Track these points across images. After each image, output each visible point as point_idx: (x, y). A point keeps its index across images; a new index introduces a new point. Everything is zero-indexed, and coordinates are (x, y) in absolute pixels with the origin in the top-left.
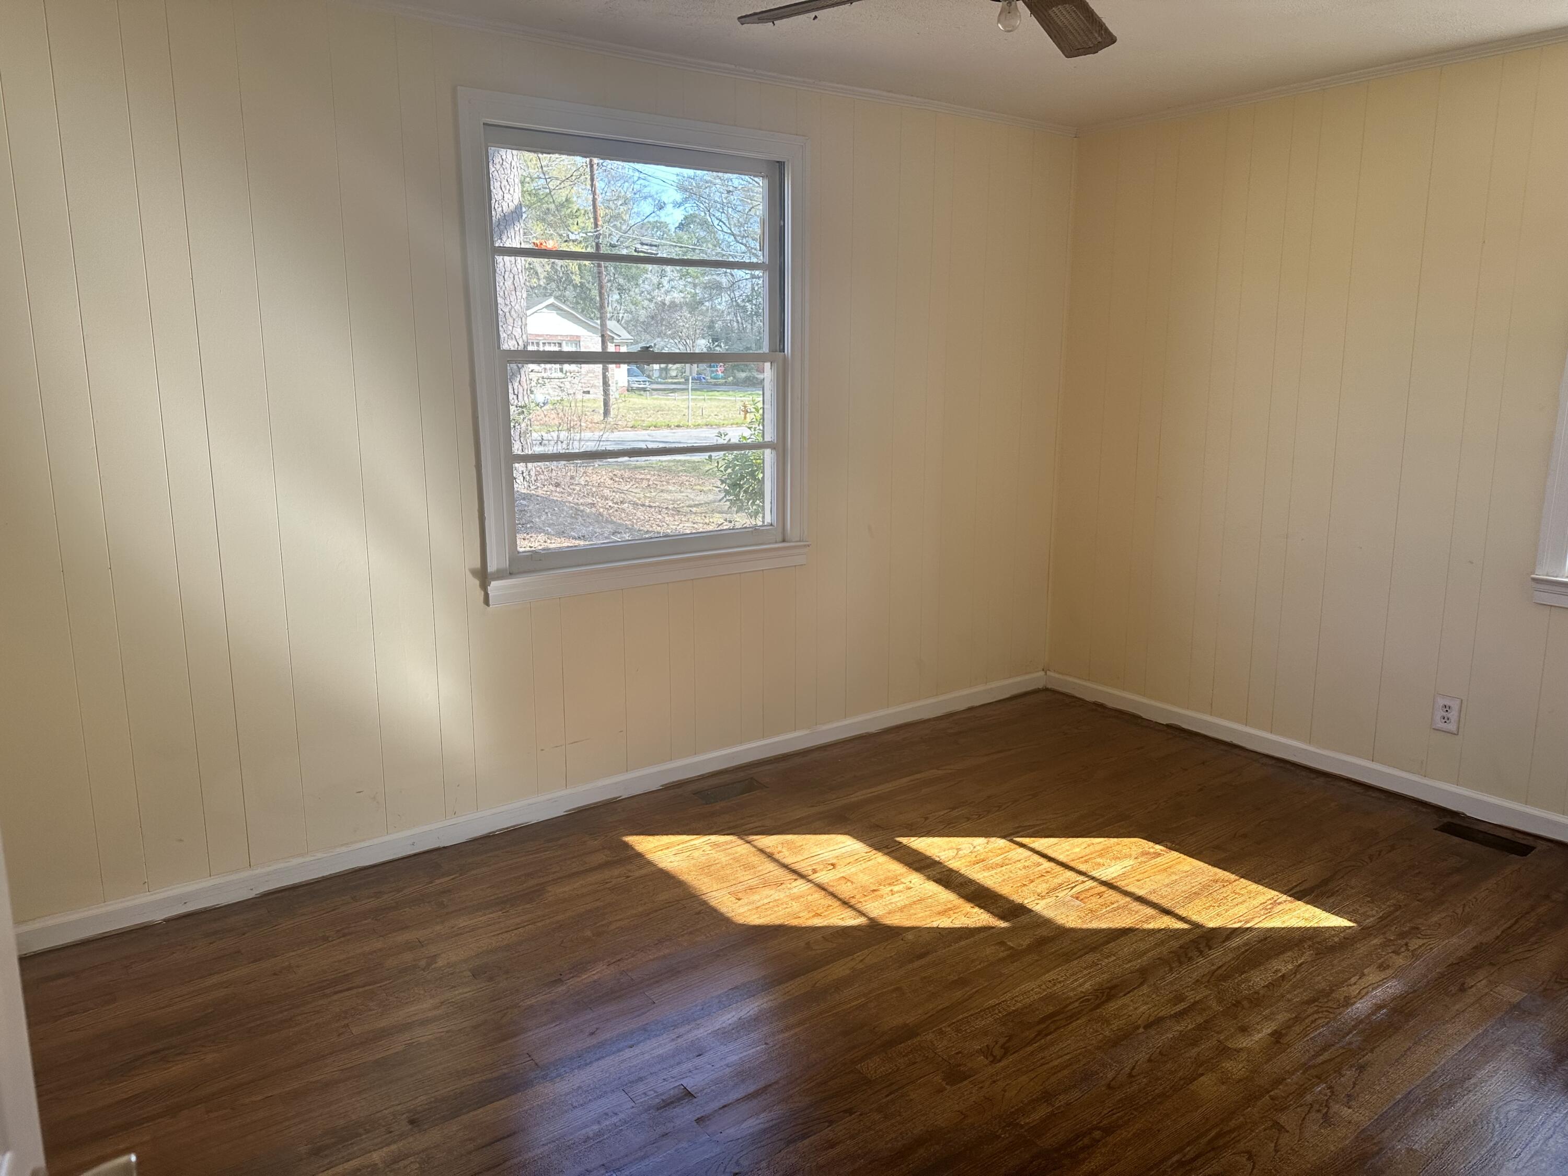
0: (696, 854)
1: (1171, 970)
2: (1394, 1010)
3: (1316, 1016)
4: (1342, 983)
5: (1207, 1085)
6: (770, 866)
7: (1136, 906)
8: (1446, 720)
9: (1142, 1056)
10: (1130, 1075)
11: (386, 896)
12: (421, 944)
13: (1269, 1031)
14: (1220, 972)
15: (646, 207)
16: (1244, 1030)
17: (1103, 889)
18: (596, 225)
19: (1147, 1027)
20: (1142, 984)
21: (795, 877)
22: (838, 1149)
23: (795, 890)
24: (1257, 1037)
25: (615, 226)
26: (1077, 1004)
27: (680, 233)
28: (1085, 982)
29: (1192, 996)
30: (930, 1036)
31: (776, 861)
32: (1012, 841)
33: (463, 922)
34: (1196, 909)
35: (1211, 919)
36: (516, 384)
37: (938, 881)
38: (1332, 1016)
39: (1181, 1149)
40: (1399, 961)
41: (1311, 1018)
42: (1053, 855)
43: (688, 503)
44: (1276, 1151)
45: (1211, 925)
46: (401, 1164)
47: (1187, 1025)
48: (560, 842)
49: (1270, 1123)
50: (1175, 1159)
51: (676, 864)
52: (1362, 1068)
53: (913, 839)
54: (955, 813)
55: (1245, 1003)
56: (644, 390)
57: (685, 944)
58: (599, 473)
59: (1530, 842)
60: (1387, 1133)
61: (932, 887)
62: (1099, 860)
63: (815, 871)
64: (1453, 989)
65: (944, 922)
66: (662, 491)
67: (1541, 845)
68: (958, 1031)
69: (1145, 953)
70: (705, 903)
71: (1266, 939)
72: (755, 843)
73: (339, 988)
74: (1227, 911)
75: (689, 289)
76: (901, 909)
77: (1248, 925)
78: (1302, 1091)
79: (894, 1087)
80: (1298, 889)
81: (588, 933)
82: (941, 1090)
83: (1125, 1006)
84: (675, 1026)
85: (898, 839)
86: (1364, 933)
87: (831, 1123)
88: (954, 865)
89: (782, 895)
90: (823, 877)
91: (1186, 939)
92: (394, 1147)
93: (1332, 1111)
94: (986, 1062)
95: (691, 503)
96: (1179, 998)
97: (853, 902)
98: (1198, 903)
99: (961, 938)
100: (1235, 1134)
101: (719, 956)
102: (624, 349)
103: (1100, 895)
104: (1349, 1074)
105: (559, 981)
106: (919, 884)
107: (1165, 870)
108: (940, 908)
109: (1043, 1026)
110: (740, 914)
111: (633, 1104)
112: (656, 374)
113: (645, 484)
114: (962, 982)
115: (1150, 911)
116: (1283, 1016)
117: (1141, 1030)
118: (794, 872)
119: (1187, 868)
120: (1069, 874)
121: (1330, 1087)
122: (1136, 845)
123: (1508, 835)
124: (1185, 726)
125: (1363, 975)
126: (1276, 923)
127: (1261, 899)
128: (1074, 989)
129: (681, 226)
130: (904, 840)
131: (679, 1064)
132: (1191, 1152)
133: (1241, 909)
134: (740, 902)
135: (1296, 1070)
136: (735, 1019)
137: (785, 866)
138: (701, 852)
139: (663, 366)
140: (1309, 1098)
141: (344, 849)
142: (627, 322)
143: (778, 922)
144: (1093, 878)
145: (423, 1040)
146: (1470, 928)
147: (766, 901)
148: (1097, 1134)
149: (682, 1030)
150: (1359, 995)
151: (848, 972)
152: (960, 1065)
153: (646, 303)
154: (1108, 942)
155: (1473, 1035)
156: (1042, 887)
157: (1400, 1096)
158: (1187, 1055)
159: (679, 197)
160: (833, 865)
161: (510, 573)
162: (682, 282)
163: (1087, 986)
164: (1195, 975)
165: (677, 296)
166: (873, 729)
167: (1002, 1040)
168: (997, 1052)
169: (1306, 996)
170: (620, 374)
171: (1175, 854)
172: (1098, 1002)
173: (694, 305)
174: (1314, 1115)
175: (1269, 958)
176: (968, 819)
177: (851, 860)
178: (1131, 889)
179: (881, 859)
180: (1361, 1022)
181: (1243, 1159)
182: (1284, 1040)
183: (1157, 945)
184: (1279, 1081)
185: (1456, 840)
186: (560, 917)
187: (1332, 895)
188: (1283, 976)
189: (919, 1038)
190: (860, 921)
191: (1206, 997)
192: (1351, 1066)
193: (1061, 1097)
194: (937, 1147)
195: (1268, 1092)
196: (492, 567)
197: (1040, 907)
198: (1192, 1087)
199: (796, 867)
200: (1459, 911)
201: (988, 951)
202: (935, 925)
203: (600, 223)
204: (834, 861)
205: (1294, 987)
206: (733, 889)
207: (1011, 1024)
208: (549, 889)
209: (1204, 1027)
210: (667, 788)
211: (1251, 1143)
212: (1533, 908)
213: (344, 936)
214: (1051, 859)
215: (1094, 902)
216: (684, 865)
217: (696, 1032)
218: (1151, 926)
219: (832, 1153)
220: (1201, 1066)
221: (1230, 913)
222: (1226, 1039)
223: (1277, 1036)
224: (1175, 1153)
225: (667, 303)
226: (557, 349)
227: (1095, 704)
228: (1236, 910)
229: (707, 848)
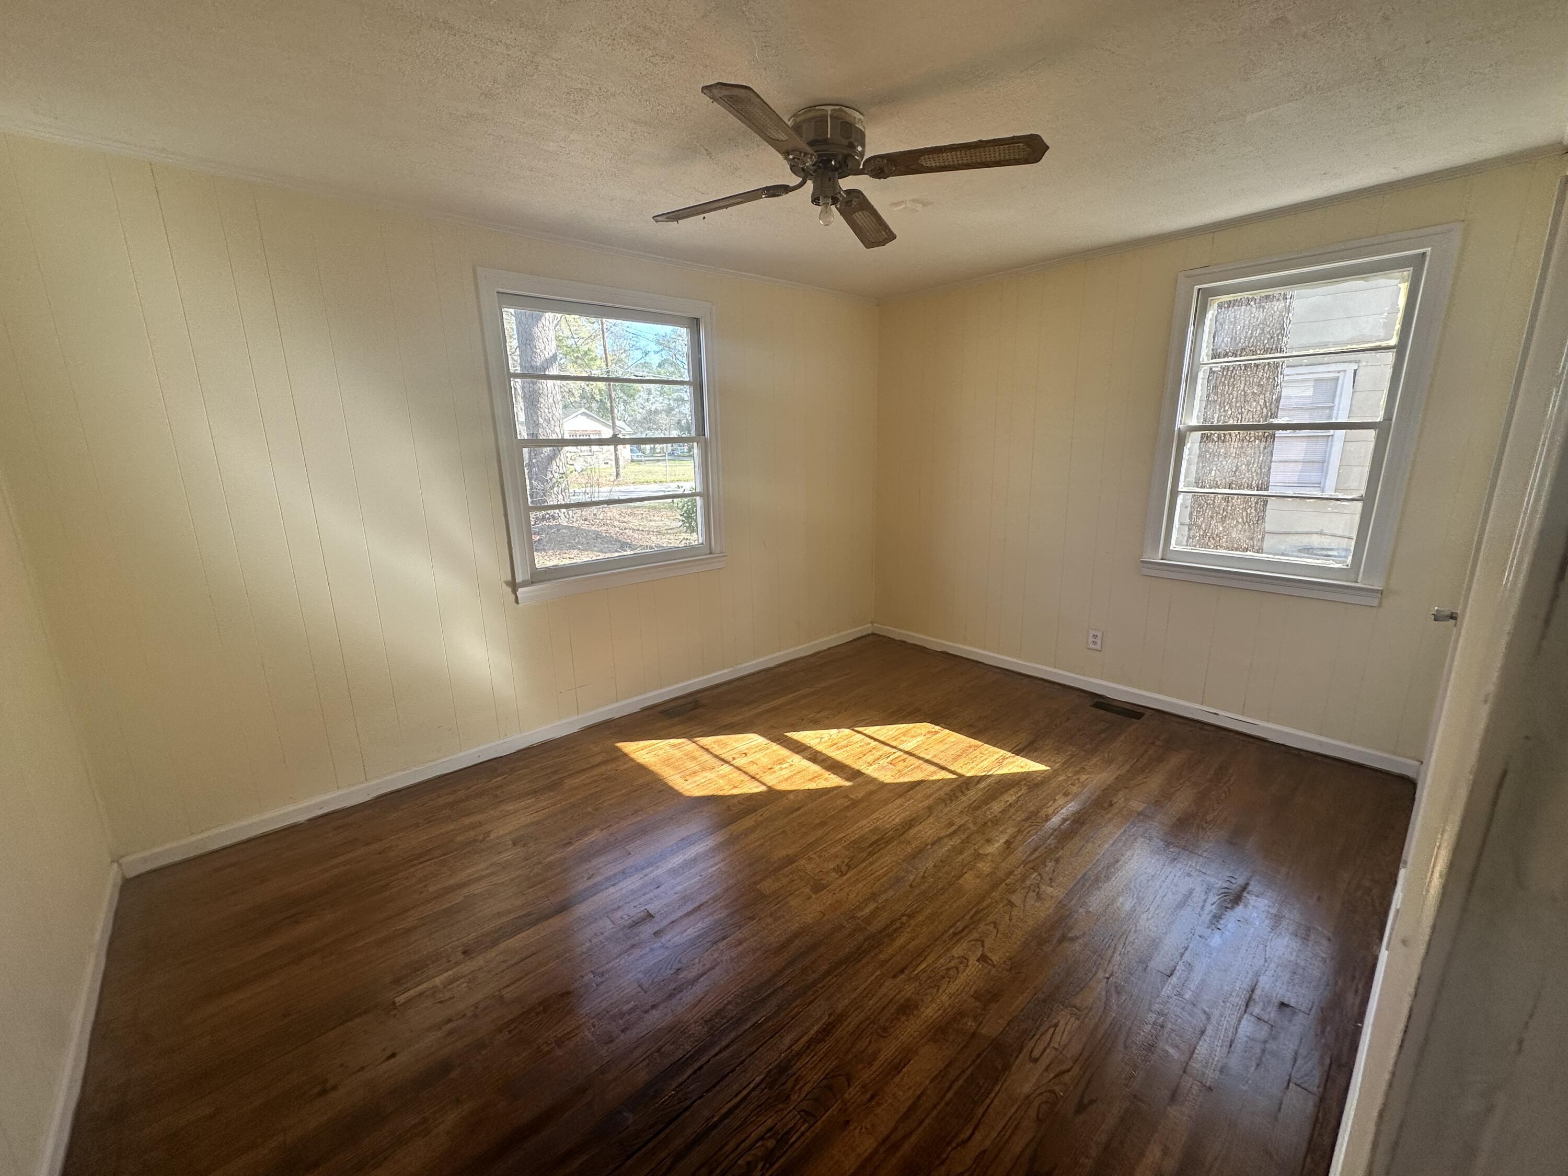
0: (660, 752)
1: (946, 804)
2: (1074, 821)
3: (1030, 829)
4: (1044, 806)
5: (969, 880)
6: (706, 757)
7: (925, 766)
8: (1095, 643)
9: (930, 864)
10: (923, 877)
11: (459, 793)
12: (481, 824)
13: (1004, 840)
14: (974, 804)
15: (638, 354)
16: (989, 841)
17: (906, 756)
18: (607, 365)
19: (933, 844)
20: (929, 816)
21: (722, 763)
22: (745, 945)
23: (721, 772)
24: (997, 845)
25: (620, 366)
26: (891, 833)
27: (660, 370)
28: (896, 818)
29: (959, 822)
30: (803, 862)
31: (711, 753)
32: (853, 730)
33: (510, 807)
34: (959, 765)
35: (969, 770)
36: (558, 460)
37: (809, 759)
38: (1039, 828)
39: (955, 924)
40: (1075, 789)
41: (1027, 831)
42: (877, 737)
43: (665, 528)
44: (1010, 920)
45: (968, 775)
46: (455, 985)
47: (956, 841)
48: (575, 749)
49: (1006, 902)
50: (951, 931)
51: (647, 760)
52: (1057, 861)
53: (794, 733)
54: (819, 715)
55: (989, 824)
56: (641, 461)
57: (651, 813)
58: (613, 511)
59: (1141, 710)
60: (1074, 902)
61: (806, 763)
62: (903, 738)
63: (734, 759)
64: (1106, 805)
65: (812, 786)
66: (651, 521)
67: (1149, 713)
68: (820, 857)
69: (930, 796)
70: (666, 784)
71: (1000, 781)
72: (698, 743)
73: (422, 860)
74: (977, 765)
75: (666, 401)
76: (787, 779)
77: (990, 773)
78: (1024, 877)
79: (780, 899)
80: (1016, 748)
81: (590, 809)
82: (810, 898)
83: (920, 831)
84: (643, 869)
85: (786, 734)
86: (1055, 773)
87: (740, 927)
88: (819, 748)
89: (713, 776)
90: (740, 762)
91: (954, 785)
92: (450, 972)
93: (1041, 890)
94: (837, 876)
95: (668, 527)
96: (951, 824)
97: (757, 777)
98: (962, 761)
99: (822, 795)
100: (986, 911)
101: (672, 819)
102: (628, 437)
103: (904, 760)
104: (1050, 865)
105: (570, 843)
106: (798, 761)
107: (941, 742)
108: (811, 777)
109: (871, 849)
110: (687, 790)
111: (613, 926)
112: (648, 452)
113: (640, 517)
114: (823, 824)
115: (933, 768)
116: (1011, 831)
117: (929, 846)
118: (722, 760)
119: (954, 740)
120: (887, 748)
121: (1040, 875)
122: (925, 727)
123: (1129, 707)
124: (951, 652)
125: (1055, 800)
126: (1004, 771)
127: (996, 756)
128: (889, 823)
129: (660, 366)
130: (788, 734)
131: (644, 894)
132: (960, 925)
133: (985, 763)
134: (687, 782)
135: (1020, 865)
136: (681, 860)
137: (716, 756)
138: (663, 751)
139: (652, 446)
140: (1028, 883)
141: (432, 764)
142: (630, 422)
143: (711, 794)
144: (900, 750)
145: (476, 892)
146: (1113, 766)
147: (703, 780)
148: (904, 919)
149: (647, 871)
150: (1055, 813)
151: (753, 823)
152: (821, 880)
153: (641, 410)
154: (909, 791)
155: (1119, 833)
156: (870, 758)
157: (1079, 877)
158: (957, 860)
159: (657, 348)
160: (746, 754)
161: (532, 583)
162: (661, 398)
163: (897, 820)
164: (960, 809)
165: (658, 406)
166: (771, 665)
167: (847, 860)
168: (844, 868)
169: (1024, 816)
170: (625, 451)
171: (947, 731)
172: (904, 830)
173: (669, 411)
174: (1031, 894)
175: (1002, 793)
176: (828, 718)
177: (757, 749)
178: (922, 755)
179: (775, 747)
180: (1055, 830)
181: (991, 928)
182: (1012, 846)
183: (938, 790)
184: (1011, 873)
185: (1102, 712)
186: (572, 800)
187: (1036, 751)
188: (1010, 805)
189: (796, 864)
190: (762, 788)
191: (966, 821)
192: (1051, 860)
193: (882, 896)
194: (807, 938)
195: (1004, 881)
196: (519, 579)
197: (869, 771)
198: (961, 881)
199: (723, 756)
200: (1106, 756)
201: (838, 803)
202: (806, 788)
203: (609, 364)
204: (746, 751)
205: (1017, 811)
206: (682, 774)
207: (852, 849)
208: (566, 781)
209: (967, 841)
210: (644, 710)
211: (996, 916)
212: (1146, 752)
213: (429, 822)
214: (876, 740)
215: (901, 765)
216: (653, 759)
217: (656, 872)
218: (935, 778)
219: (740, 948)
220: (965, 867)
221: (979, 766)
222: (979, 848)
223: (1008, 843)
224: (951, 927)
225: (653, 409)
226: (588, 437)
227: (901, 641)
228: (982, 765)
229: (668, 748)
